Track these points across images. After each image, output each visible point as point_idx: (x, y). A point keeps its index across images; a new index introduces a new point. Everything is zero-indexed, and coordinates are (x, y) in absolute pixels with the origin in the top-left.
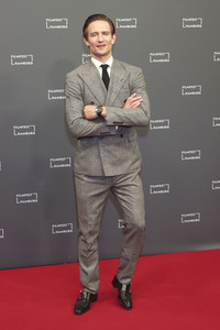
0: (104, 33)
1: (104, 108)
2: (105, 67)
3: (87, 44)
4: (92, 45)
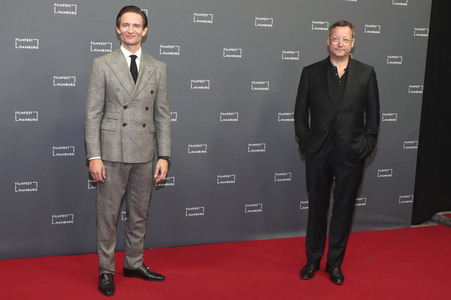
0: (135, 25)
2: (133, 58)
3: (119, 32)
4: (122, 34)
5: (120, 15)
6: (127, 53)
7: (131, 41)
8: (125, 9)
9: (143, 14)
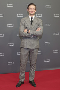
0: (33, 9)
1: (29, 31)
2: (32, 18)
3: (28, 11)
4: (29, 11)
5: (28, 6)
6: (30, 17)
7: (32, 14)
8: (30, 4)
9: (35, 6)
